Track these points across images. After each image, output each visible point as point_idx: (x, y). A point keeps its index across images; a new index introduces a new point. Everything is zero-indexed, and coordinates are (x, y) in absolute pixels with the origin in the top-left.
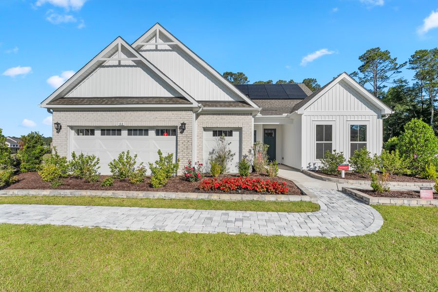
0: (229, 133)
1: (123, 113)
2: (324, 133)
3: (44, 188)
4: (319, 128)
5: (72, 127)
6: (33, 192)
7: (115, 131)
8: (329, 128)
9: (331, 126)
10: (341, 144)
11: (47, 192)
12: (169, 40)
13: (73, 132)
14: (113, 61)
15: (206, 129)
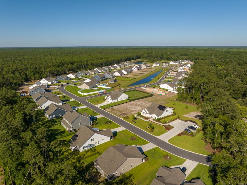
0: (149, 115)
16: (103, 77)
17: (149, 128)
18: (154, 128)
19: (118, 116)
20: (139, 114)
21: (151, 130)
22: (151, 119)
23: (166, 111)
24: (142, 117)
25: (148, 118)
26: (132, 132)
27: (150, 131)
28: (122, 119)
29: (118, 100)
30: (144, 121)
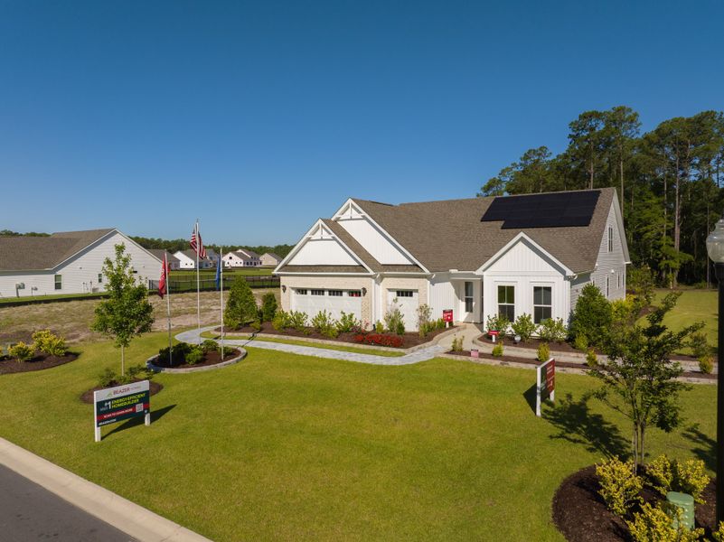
1: (324, 278)
2: (506, 294)
3: (275, 333)
4: (501, 289)
5: (293, 288)
6: (270, 336)
7: (319, 292)
8: (511, 289)
9: (513, 287)
10: (524, 306)
11: (275, 336)
12: (360, 213)
13: (293, 292)
14: (318, 236)
15: (390, 290)
29: (58, 286)
30: (348, 363)
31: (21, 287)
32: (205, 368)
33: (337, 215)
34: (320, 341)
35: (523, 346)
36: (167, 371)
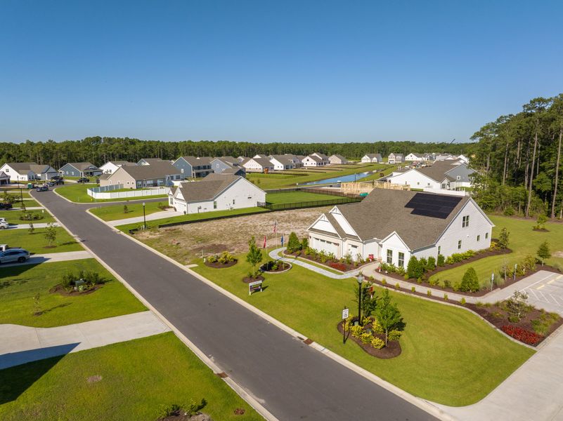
0: (356, 247)
1: (325, 236)
2: (390, 252)
5: (314, 237)
6: (302, 258)
7: (323, 241)
10: (395, 259)
11: (304, 259)
13: (314, 239)
15: (349, 244)
16: (204, 167)
17: (356, 327)
18: (401, 326)
19: (174, 257)
20: (298, 247)
21: (376, 341)
22: (368, 270)
23: (459, 220)
24: (315, 257)
25: (350, 263)
26: (208, 361)
27: (367, 347)
28: (186, 268)
29: (215, 207)
30: (325, 277)
31: (200, 208)
32: (278, 272)
33: (331, 211)
34: (318, 264)
35: (388, 276)
36: (266, 272)
